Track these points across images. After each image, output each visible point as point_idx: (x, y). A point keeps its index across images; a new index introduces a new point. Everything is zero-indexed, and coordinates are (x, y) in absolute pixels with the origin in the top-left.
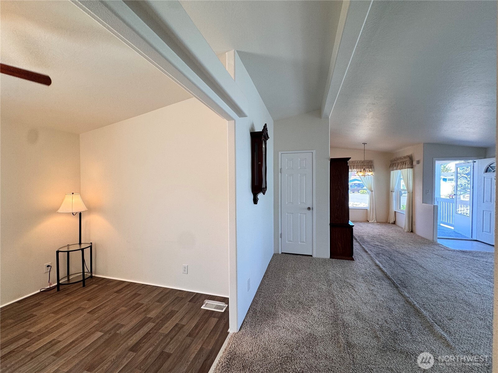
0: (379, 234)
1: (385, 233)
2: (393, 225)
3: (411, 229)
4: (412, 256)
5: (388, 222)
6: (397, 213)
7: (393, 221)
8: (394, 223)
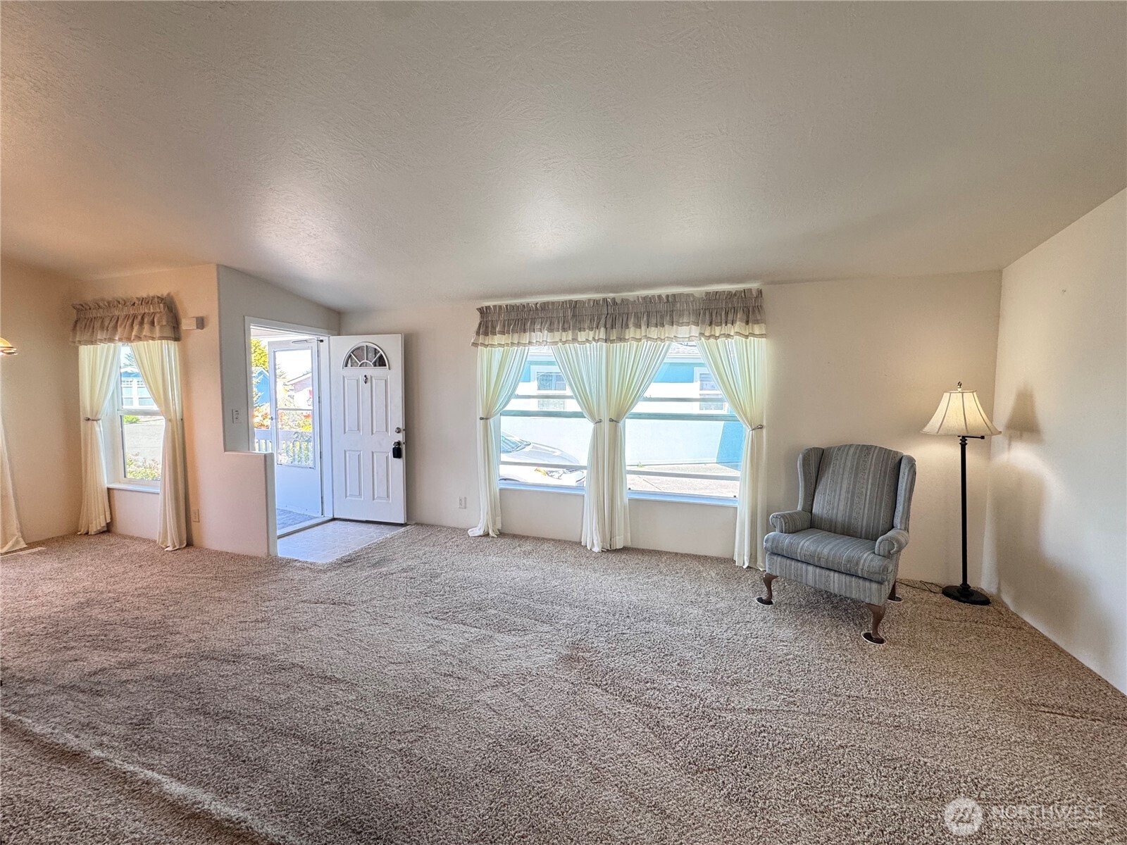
0: (72, 601)
1: (101, 586)
2: (105, 537)
3: (184, 537)
4: (267, 650)
5: (83, 531)
6: (116, 495)
7: (104, 524)
8: (109, 529)
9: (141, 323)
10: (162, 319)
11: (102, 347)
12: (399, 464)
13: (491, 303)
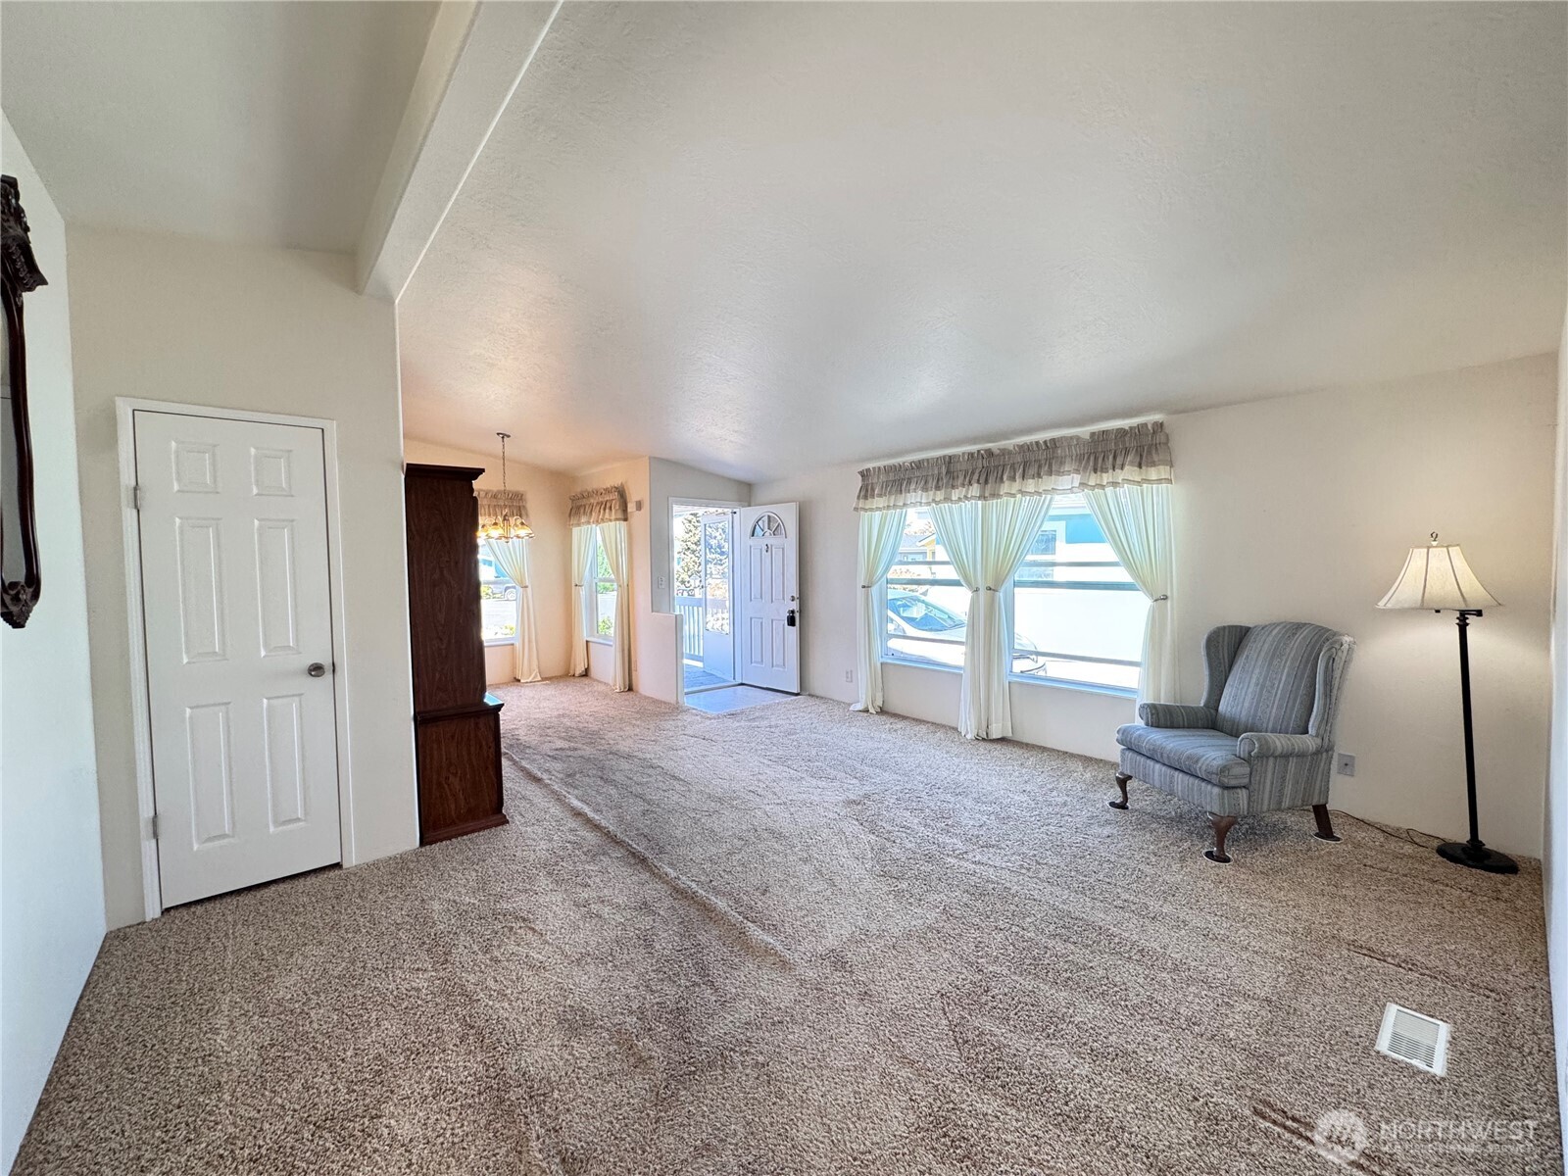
0: (556, 713)
1: (572, 708)
2: (583, 679)
3: (627, 683)
5: (572, 673)
6: (590, 644)
7: (583, 669)
8: (586, 674)
9: (605, 509)
10: (616, 505)
11: (584, 528)
12: (793, 632)
13: (870, 465)
